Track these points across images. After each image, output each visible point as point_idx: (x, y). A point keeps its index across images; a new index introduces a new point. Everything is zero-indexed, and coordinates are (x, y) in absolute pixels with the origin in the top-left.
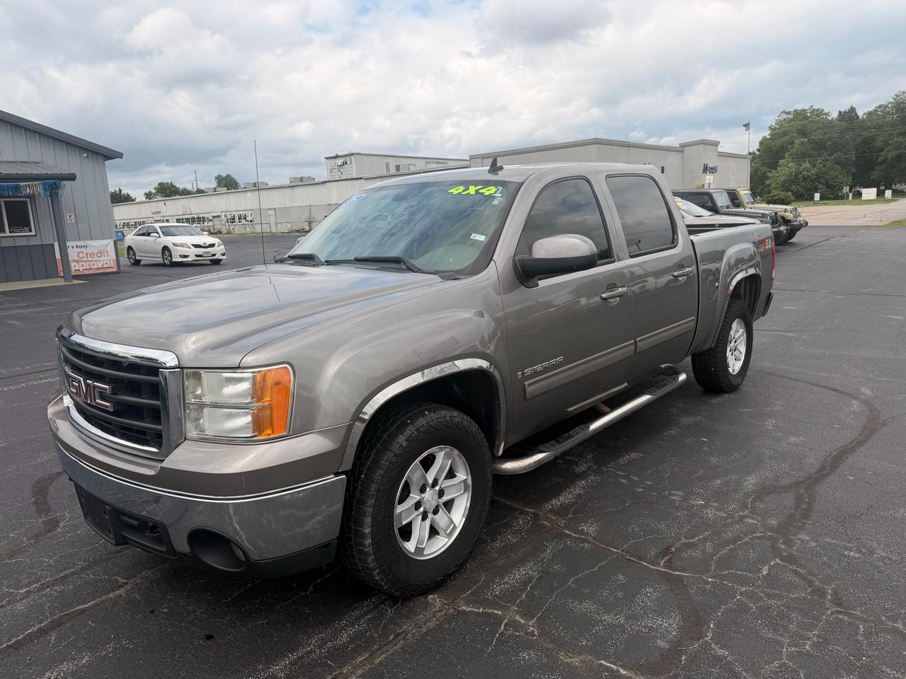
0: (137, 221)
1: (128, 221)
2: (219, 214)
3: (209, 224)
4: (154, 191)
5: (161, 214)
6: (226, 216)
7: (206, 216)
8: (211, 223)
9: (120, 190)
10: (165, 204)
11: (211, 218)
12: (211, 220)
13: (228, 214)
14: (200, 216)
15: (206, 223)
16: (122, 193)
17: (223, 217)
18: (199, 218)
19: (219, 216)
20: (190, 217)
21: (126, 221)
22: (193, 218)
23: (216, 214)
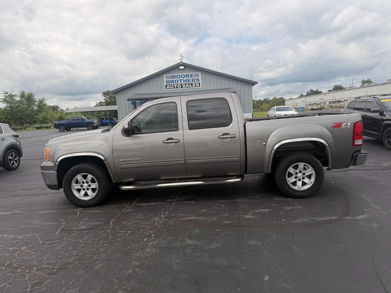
0: (314, 103)
1: (311, 103)
2: (347, 99)
3: (342, 104)
4: (332, 89)
5: (323, 100)
6: (350, 100)
7: (341, 100)
8: (343, 103)
9: (318, 90)
10: (325, 95)
11: (343, 101)
12: (343, 102)
13: (351, 99)
14: (339, 100)
15: (341, 103)
16: (319, 91)
17: (349, 100)
18: (338, 101)
19: (347, 100)
20: (335, 100)
21: (310, 103)
22: (336, 101)
23: (345, 99)
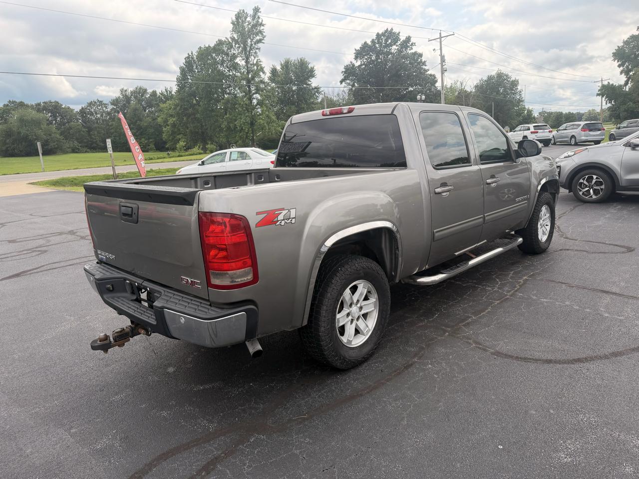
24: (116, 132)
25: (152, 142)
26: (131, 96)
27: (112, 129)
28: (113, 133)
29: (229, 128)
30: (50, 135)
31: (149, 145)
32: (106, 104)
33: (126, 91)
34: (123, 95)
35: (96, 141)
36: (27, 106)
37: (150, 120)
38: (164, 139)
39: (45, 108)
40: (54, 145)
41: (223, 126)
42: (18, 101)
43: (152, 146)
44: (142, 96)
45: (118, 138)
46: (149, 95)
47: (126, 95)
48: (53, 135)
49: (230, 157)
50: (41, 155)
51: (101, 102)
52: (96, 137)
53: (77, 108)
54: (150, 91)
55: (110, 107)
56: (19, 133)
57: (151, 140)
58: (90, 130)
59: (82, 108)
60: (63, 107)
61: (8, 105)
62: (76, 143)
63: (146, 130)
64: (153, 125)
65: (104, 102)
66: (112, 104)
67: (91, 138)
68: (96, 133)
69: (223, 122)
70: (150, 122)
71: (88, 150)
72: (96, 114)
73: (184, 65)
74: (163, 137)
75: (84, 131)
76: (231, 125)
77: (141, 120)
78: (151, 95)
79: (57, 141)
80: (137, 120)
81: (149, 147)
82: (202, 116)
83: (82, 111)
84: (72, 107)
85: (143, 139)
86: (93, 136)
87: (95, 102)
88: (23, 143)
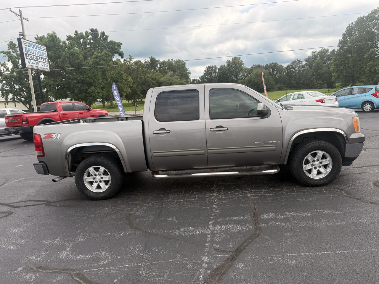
24: (305, 77)
25: (325, 82)
26: (318, 55)
27: (303, 76)
28: (303, 78)
29: (370, 71)
30: (268, 81)
31: (323, 85)
32: (302, 62)
33: (315, 52)
34: (313, 55)
35: (293, 83)
36: (261, 67)
37: (327, 69)
38: (332, 81)
39: (269, 67)
40: (269, 87)
41: (366, 70)
42: (257, 64)
43: (325, 85)
44: (325, 54)
45: (305, 81)
46: (329, 53)
47: (315, 55)
48: (270, 81)
49: (293, 98)
50: (265, 92)
51: (299, 60)
52: (293, 81)
53: (285, 65)
54: (330, 50)
55: (304, 63)
56: (254, 81)
57: (325, 81)
58: (291, 77)
59: (288, 65)
60: (279, 65)
61: (253, 67)
62: (282, 85)
63: (323, 76)
64: (328, 72)
65: (301, 60)
66: (306, 61)
67: (291, 82)
68: (293, 78)
69: (366, 68)
70: (327, 70)
71: (288, 88)
72: (295, 67)
73: (346, 32)
74: (332, 79)
75: (287, 78)
76: (372, 69)
77: (321, 69)
78: (331, 53)
79: (271, 84)
80: (318, 70)
81: (323, 86)
82: (352, 65)
83: (288, 67)
84: (283, 65)
85: (320, 81)
86: (291, 81)
87: (296, 61)
88: (255, 86)
